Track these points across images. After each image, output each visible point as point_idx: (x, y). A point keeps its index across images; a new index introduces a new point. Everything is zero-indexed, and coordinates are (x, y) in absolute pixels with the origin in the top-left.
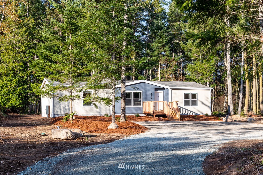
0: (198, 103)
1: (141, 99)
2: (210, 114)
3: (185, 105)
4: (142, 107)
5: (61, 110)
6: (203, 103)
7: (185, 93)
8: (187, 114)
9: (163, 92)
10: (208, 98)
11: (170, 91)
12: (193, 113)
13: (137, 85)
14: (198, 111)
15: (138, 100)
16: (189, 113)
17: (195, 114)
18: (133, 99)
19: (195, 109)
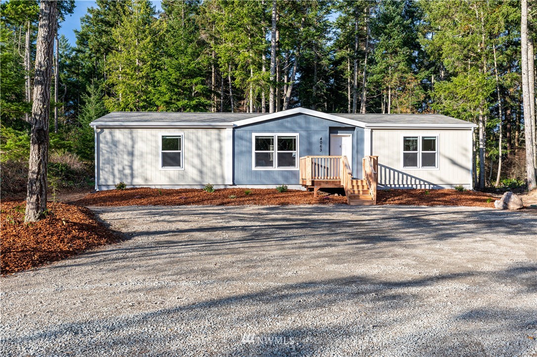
0: (440, 160)
1: (296, 153)
2: (470, 187)
3: (405, 165)
4: (298, 169)
5: (114, 176)
6: (454, 163)
7: (405, 138)
8: (410, 186)
9: (351, 135)
10: (466, 150)
11: (367, 133)
12: (426, 183)
13: (288, 121)
14: (442, 180)
15: (292, 153)
16: (417, 185)
17: (432, 186)
18: (277, 151)
19: (431, 174)
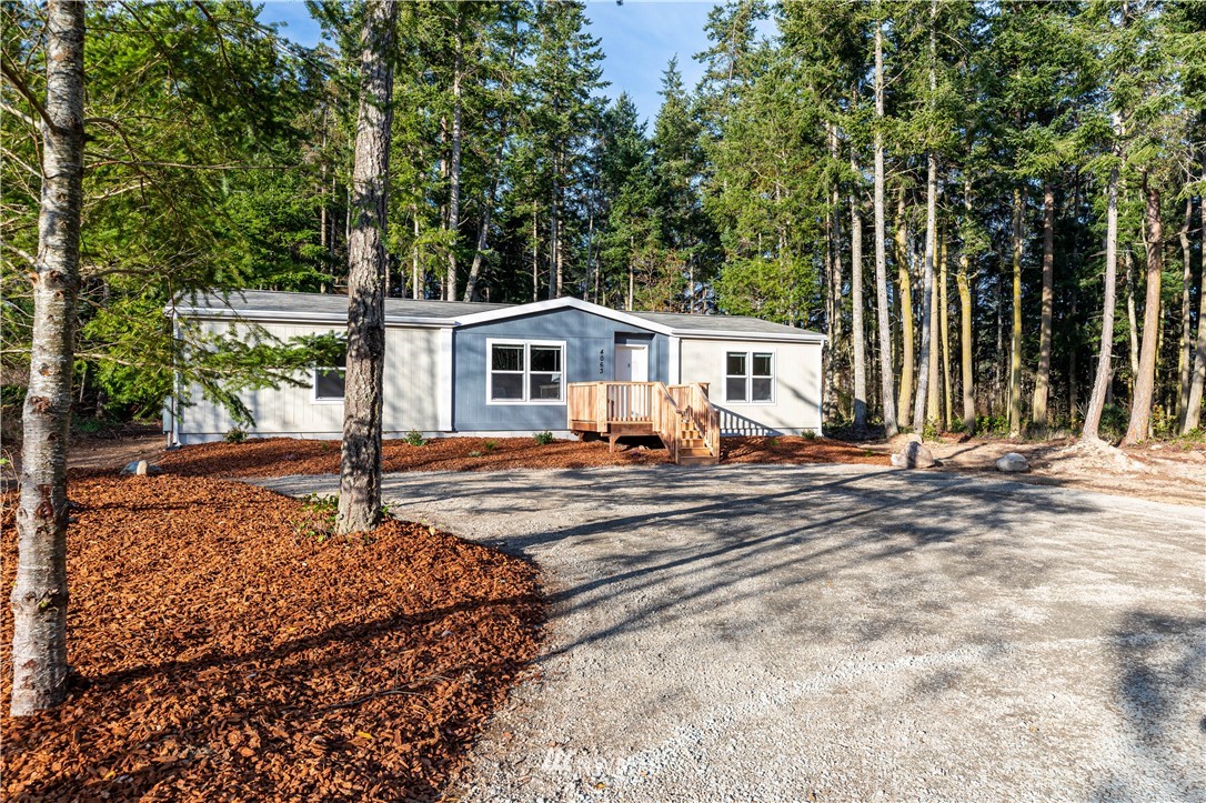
0: (777, 390)
1: (562, 374)
2: (819, 433)
3: (729, 397)
4: (564, 403)
6: (798, 395)
7: (728, 353)
8: (736, 431)
9: (646, 346)
10: (813, 375)
11: (673, 343)
12: (758, 427)
13: (551, 322)
14: (781, 423)
15: (551, 375)
16: (745, 430)
17: (766, 431)
18: (529, 372)
19: (768, 414)
